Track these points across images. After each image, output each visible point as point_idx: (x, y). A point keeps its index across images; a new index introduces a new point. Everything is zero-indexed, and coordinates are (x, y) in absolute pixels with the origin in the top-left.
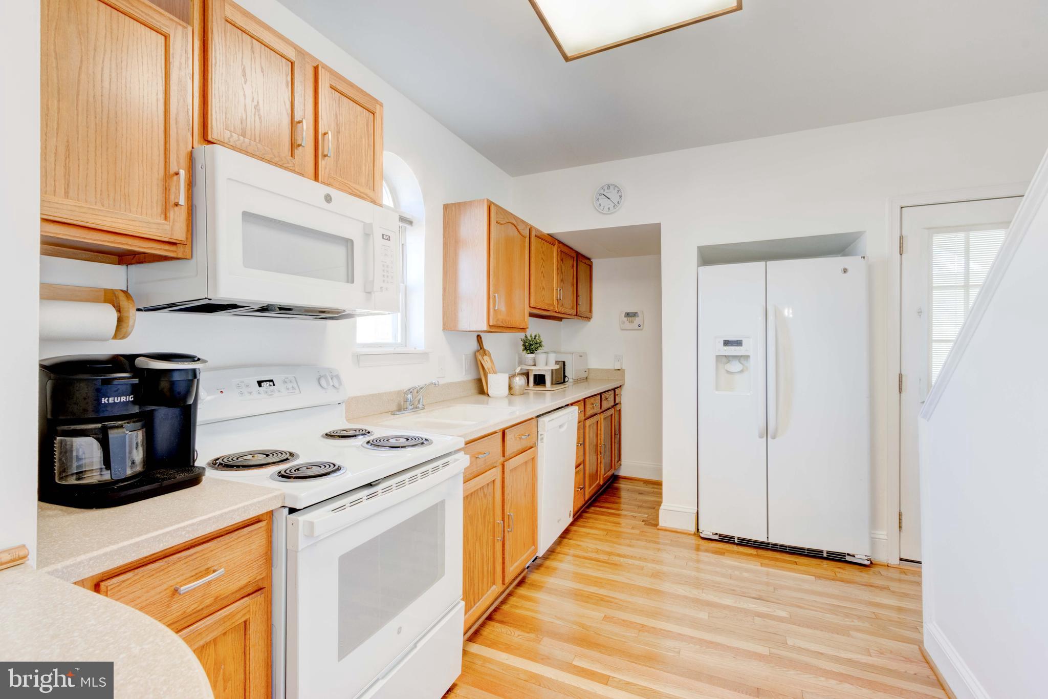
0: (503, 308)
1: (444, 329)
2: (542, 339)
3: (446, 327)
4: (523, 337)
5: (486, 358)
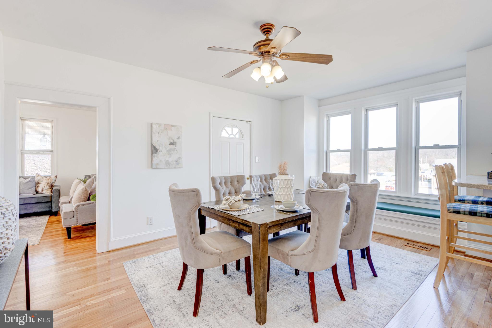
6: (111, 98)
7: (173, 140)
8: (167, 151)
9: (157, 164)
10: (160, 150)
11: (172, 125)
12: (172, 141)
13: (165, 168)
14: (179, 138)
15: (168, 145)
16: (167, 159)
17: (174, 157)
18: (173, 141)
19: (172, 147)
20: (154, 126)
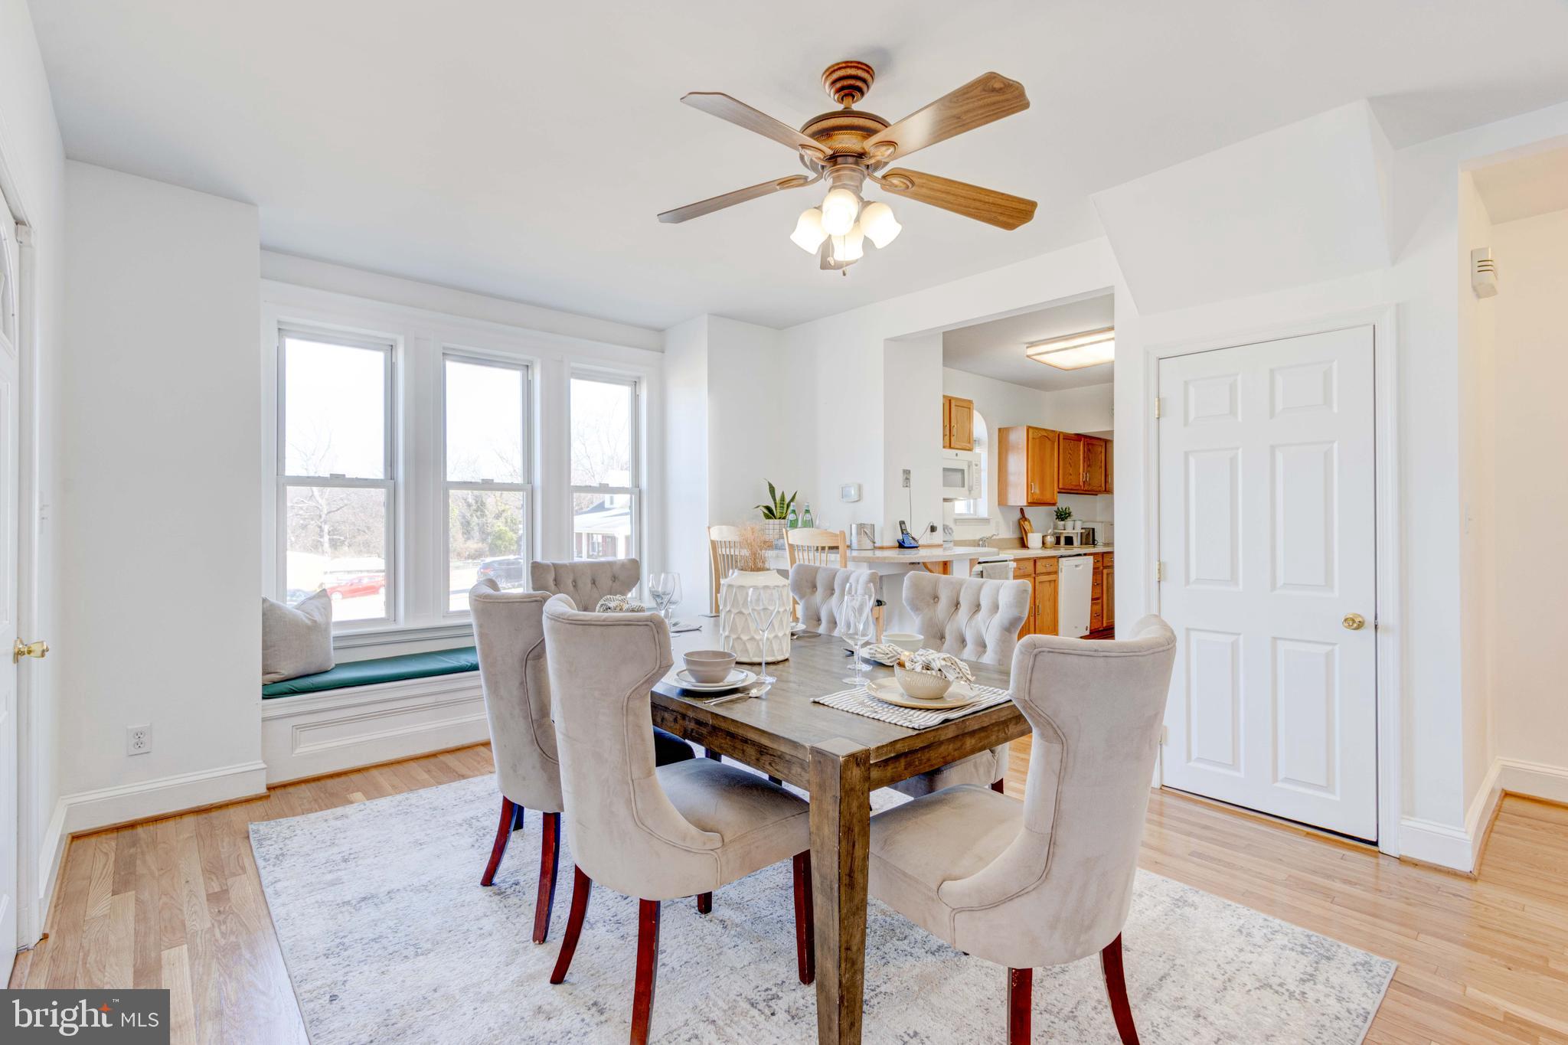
0: (1037, 491)
1: (999, 504)
2: (1071, 510)
3: (1000, 503)
4: (1056, 509)
5: (1026, 523)
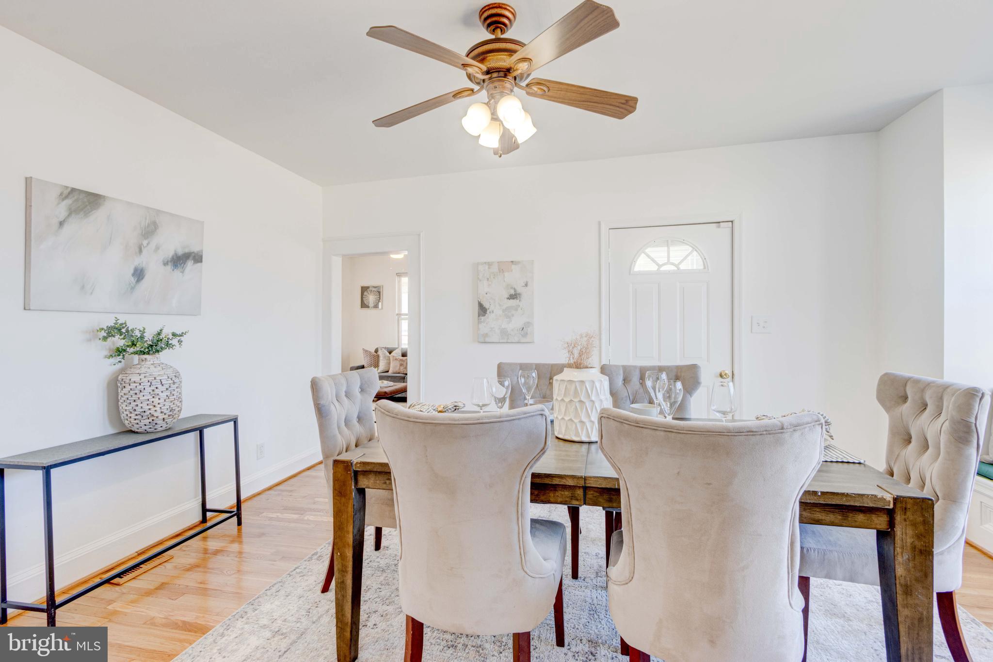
6: (421, 234)
7: (514, 289)
8: (504, 311)
9: (486, 335)
10: (490, 309)
11: (512, 262)
12: (512, 292)
13: (499, 342)
14: (526, 285)
15: (506, 299)
16: (503, 327)
17: (517, 322)
18: (515, 291)
19: (512, 302)
20: (481, 268)
